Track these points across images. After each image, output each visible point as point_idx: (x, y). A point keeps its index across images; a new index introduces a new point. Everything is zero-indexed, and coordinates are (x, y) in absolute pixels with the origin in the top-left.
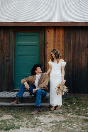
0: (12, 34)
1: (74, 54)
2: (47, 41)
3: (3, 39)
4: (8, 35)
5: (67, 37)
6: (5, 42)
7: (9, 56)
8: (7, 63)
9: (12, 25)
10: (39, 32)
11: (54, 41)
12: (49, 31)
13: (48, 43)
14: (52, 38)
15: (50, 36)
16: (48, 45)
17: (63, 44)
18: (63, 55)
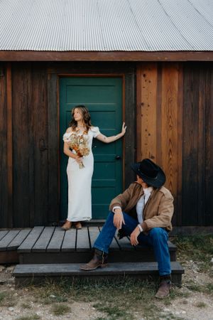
0: (54, 82)
1: (206, 130)
2: (141, 100)
3: (30, 95)
4: (43, 86)
5: (190, 89)
6: (37, 102)
7: (47, 138)
8: (42, 156)
9: (56, 60)
10: (122, 77)
11: (159, 100)
12: (144, 76)
13: (142, 104)
14: (154, 91)
15: (149, 87)
16: (143, 110)
17: (179, 105)
18: (181, 132)
